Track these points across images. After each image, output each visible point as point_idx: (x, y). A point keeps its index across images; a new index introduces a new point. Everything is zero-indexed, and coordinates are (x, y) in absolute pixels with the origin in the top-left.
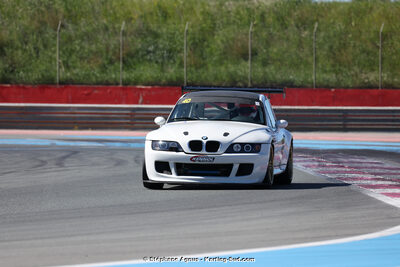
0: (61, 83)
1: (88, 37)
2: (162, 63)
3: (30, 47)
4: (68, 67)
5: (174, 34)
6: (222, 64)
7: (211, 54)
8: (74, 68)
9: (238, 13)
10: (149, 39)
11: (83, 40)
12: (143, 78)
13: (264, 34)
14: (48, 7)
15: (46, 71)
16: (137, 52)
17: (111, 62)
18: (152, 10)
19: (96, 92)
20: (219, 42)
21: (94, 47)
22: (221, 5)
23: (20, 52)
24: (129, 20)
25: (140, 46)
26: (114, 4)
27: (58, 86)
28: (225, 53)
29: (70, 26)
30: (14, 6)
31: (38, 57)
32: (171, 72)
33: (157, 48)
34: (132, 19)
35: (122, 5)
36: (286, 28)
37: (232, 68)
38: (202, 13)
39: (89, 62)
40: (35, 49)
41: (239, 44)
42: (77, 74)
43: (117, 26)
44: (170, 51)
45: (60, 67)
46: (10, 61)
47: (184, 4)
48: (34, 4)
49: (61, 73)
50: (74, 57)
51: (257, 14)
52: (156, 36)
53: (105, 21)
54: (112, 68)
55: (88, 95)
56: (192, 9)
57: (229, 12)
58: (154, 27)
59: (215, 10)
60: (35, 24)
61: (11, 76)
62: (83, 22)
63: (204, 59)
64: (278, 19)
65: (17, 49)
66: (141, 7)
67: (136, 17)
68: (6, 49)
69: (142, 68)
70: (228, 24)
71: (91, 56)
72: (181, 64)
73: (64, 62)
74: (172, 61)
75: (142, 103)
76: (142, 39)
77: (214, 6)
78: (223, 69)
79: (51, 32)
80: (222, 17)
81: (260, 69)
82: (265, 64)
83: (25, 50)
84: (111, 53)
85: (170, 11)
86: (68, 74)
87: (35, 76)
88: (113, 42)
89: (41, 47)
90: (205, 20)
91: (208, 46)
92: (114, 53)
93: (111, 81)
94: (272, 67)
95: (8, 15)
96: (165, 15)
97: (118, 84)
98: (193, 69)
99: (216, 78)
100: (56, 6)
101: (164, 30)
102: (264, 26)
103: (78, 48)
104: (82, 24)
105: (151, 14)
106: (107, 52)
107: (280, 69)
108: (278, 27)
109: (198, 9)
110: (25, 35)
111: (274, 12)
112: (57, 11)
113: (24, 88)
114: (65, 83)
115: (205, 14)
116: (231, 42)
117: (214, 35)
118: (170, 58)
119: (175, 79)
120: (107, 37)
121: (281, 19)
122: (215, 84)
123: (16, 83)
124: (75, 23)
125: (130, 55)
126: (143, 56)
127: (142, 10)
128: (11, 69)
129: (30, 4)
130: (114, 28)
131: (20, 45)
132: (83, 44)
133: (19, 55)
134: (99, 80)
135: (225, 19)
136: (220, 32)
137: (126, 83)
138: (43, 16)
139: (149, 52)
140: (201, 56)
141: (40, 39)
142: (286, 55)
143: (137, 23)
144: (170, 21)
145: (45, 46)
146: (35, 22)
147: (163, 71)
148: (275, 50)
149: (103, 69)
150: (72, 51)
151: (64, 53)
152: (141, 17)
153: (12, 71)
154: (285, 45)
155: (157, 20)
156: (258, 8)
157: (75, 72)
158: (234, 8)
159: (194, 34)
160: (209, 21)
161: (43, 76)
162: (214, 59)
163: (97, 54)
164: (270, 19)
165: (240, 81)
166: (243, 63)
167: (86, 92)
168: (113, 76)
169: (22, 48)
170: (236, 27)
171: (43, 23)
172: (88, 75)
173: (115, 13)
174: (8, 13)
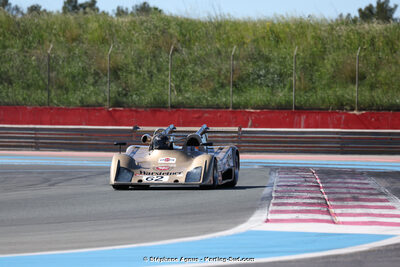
0: (172, 107)
1: (200, 61)
2: (273, 87)
3: (144, 71)
4: (180, 91)
5: (285, 58)
6: (330, 88)
7: (321, 77)
8: (186, 91)
9: (348, 37)
10: (261, 63)
11: (196, 64)
12: (252, 102)
13: (374, 58)
14: (163, 32)
15: (158, 94)
16: (248, 75)
17: (223, 86)
18: (264, 35)
19: (206, 115)
20: (329, 66)
21: (206, 72)
22: (332, 29)
23: (134, 76)
24: (241, 44)
25: (251, 70)
26: (228, 28)
27: (169, 110)
28: (334, 77)
29: (185, 51)
30: (130, 31)
31: (151, 80)
32: (281, 96)
33: (268, 72)
34: (244, 43)
35: (236, 29)
36: (395, 52)
37: (339, 92)
38: (313, 37)
39: (201, 86)
40: (149, 73)
41: (349, 68)
42: (188, 98)
43: (229, 50)
44: (281, 75)
45: (172, 91)
46: (124, 85)
47: (295, 29)
48: (150, 29)
49: (172, 97)
50: (186, 81)
51: (367, 38)
52: (268, 60)
53: (218, 46)
54: (222, 91)
55: (199, 117)
56: (303, 33)
57: (339, 36)
58: (265, 51)
59: (326, 35)
60: (150, 48)
61: (125, 100)
62: (196, 47)
63: (313, 83)
64: (387, 44)
65: (131, 73)
66: (254, 32)
67: (248, 41)
68: (120, 73)
69: (252, 92)
70: (339, 48)
71: (204, 80)
72: (291, 88)
73: (176, 86)
74: (282, 85)
75: (251, 127)
76: (254, 63)
77: (325, 31)
78: (330, 92)
79: (164, 55)
80: (333, 41)
81: (367, 93)
82: (372, 87)
83: (139, 74)
84: (223, 77)
85: (281, 36)
86: (180, 98)
87: (147, 99)
88: (225, 66)
89: (155, 71)
90: (315, 43)
91: (317, 71)
92: (226, 77)
93: (221, 105)
94: (380, 91)
95: (124, 39)
96: (278, 40)
97: (228, 108)
98: (302, 93)
99: (324, 101)
100: (171, 31)
101: (276, 54)
102: (374, 50)
103: (191, 72)
104: (195, 48)
105: (264, 38)
106: (219, 76)
107: (387, 92)
108: (387, 51)
109: (310, 34)
110: (140, 58)
111: (385, 37)
112: (171, 36)
113: (136, 111)
114: (176, 107)
115: (317, 38)
116: (341, 67)
117: (324, 59)
118: (280, 81)
119: (284, 103)
120: (219, 61)
121: (390, 44)
122: (323, 107)
123: (129, 107)
124: (189, 48)
125: (241, 79)
126: (253, 80)
127: (254, 35)
128: (124, 92)
129: (146, 28)
130: (226, 52)
131: (134, 69)
132: (196, 68)
133: (133, 79)
134: (210, 103)
135: (335, 43)
136: (330, 57)
137: (236, 106)
138: (158, 41)
139: (259, 76)
140: (311, 80)
141: (154, 63)
142: (394, 79)
143: (250, 48)
144: (282, 46)
145: (159, 70)
146: (149, 46)
147: (272, 94)
148: (383, 74)
149: (214, 92)
150: (185, 75)
151: (177, 77)
152: (254, 41)
153: (126, 95)
154: (394, 69)
155: (270, 45)
156: (368, 33)
157: (187, 96)
158: (345, 33)
159: (305, 58)
160: (320, 46)
161: (155, 99)
162: (323, 83)
163: (209, 77)
164: (379, 43)
165: (347, 104)
166: (351, 86)
167: (196, 116)
168: (224, 99)
169: (136, 72)
170: (346, 51)
171: (158, 47)
172: (199, 99)
173: (228, 37)
174: (124, 37)
